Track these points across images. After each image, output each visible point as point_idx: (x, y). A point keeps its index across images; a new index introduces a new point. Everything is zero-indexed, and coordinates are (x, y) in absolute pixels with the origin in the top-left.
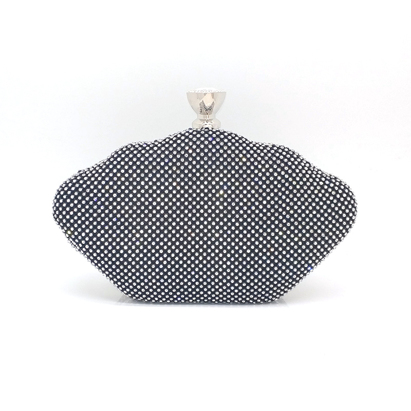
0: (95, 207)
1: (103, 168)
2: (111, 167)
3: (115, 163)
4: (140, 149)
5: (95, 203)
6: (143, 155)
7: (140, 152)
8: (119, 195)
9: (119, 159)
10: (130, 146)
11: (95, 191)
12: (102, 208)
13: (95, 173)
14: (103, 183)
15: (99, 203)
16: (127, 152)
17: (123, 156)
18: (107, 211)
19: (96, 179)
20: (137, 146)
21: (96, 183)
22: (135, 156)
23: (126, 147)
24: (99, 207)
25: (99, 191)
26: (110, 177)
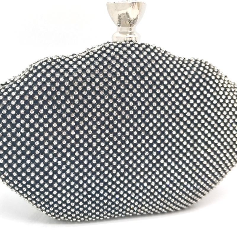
0: (14, 130)
1: (21, 85)
2: (30, 84)
3: (35, 79)
4: (62, 63)
5: (13, 126)
6: (67, 70)
7: (62, 66)
8: (41, 116)
9: (39, 75)
10: (51, 60)
11: (13, 112)
12: (22, 131)
13: (12, 91)
14: (22, 102)
15: (18, 126)
16: (48, 67)
17: (44, 71)
18: (28, 135)
19: (13, 98)
20: (59, 60)
21: (13, 103)
22: (58, 71)
23: (46, 61)
24: (18, 130)
25: (18, 112)
26: (29, 95)
